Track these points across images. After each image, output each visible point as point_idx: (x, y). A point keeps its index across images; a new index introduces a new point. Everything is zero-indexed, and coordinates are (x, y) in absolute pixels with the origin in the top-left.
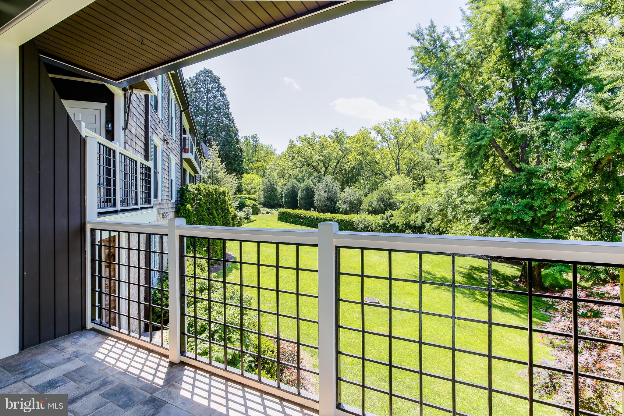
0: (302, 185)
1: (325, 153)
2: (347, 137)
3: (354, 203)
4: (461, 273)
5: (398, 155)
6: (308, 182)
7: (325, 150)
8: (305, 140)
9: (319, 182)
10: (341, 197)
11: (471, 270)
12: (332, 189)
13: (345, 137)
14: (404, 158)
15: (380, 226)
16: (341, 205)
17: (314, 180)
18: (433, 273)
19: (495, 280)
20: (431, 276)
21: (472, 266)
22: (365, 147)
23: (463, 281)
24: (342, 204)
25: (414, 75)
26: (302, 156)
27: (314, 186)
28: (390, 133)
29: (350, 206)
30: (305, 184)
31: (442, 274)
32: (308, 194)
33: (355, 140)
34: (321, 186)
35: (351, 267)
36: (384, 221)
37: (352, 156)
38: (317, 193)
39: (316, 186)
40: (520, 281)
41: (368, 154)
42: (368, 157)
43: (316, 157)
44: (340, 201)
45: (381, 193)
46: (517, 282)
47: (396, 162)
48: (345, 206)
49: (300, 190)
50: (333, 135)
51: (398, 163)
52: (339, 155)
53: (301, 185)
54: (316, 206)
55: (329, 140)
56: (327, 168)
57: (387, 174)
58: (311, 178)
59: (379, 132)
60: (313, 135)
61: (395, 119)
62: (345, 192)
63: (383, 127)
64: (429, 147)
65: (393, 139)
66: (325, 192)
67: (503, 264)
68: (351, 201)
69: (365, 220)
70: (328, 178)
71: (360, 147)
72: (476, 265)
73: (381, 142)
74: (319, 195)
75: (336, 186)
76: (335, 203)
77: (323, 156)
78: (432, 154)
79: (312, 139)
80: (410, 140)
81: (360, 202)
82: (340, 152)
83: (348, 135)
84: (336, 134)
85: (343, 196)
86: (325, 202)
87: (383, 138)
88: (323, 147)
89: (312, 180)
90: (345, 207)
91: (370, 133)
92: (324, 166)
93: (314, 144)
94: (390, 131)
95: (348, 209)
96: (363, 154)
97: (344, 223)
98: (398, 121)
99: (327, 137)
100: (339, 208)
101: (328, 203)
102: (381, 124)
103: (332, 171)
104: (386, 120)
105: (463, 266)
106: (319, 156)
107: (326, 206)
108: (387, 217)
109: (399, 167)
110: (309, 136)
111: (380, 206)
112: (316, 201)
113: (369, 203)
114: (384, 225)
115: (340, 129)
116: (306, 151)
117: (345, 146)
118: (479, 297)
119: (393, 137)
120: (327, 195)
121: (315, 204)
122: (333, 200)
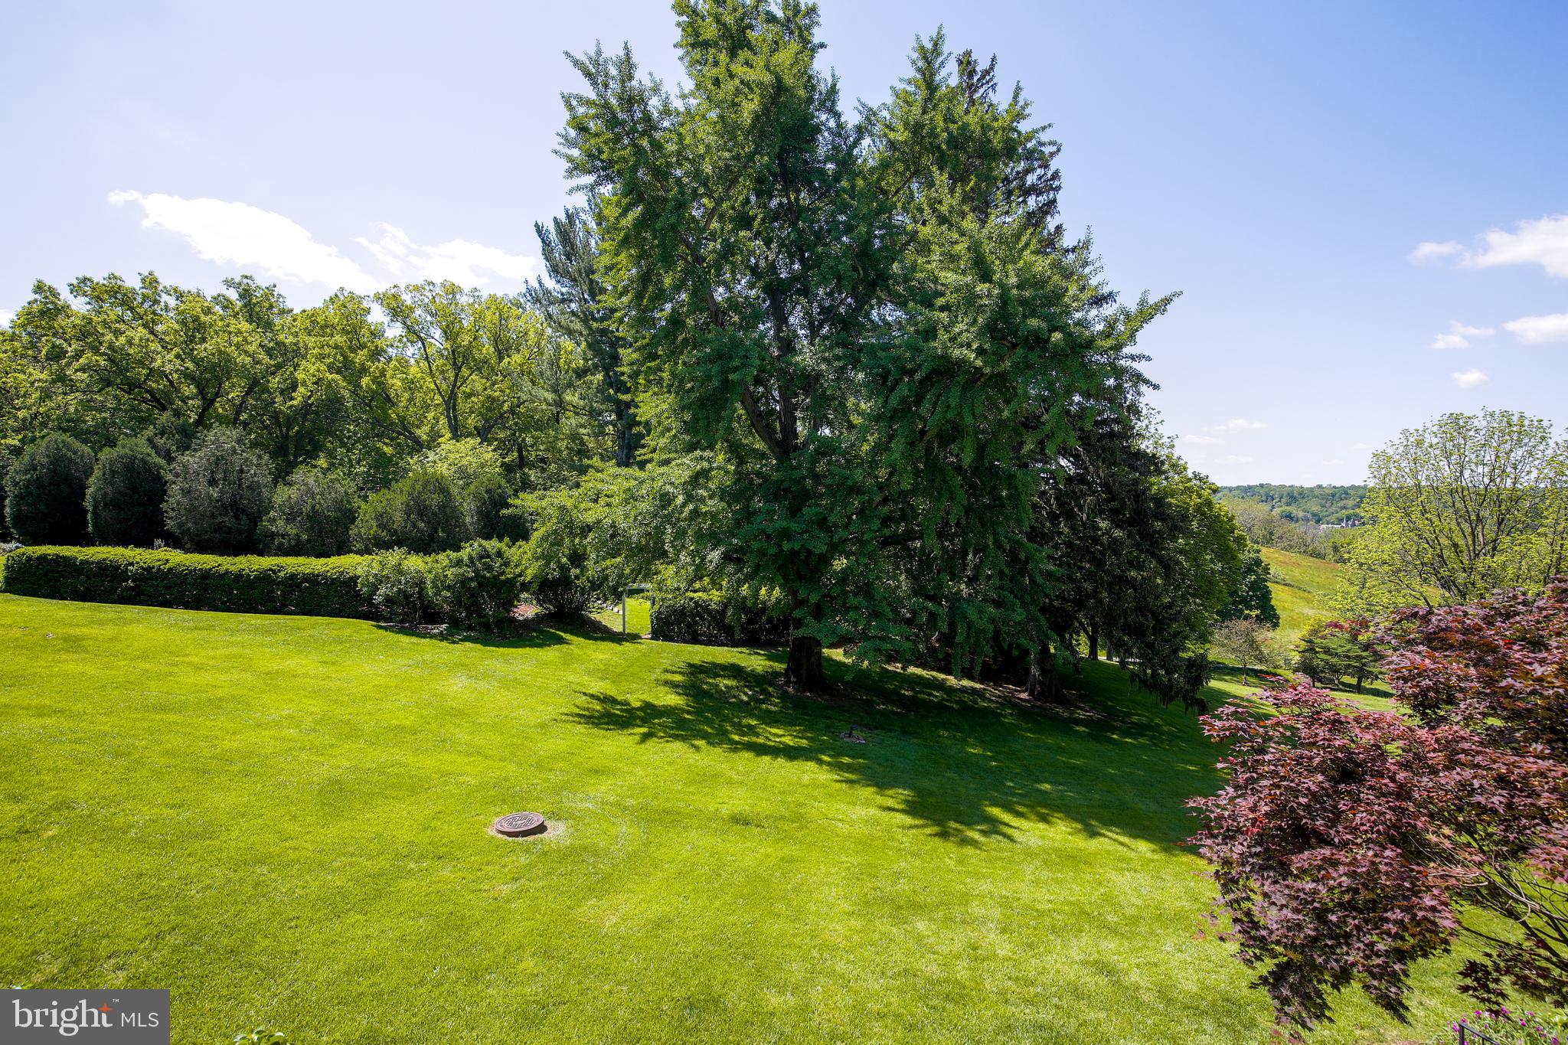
0: (106, 454)
1: (201, 350)
2: (282, 312)
3: (327, 518)
4: (678, 686)
5: (454, 385)
6: (137, 445)
7: (203, 340)
8: (111, 293)
9: (184, 447)
10: (278, 500)
11: (692, 674)
12: (241, 471)
13: (275, 310)
14: (469, 396)
15: (449, 588)
16: (277, 524)
17: (160, 442)
18: (620, 698)
19: (746, 690)
20: (619, 707)
21: (690, 665)
22: (353, 350)
23: (688, 706)
24: (281, 523)
25: (570, 173)
26: (103, 349)
27: (163, 462)
28: (429, 318)
29: (312, 528)
30: (118, 451)
31: (642, 697)
32: (134, 489)
33: (315, 323)
34: (193, 460)
35: (397, 727)
36: (461, 571)
37: (307, 371)
38: (176, 487)
39: (170, 459)
40: (788, 682)
41: (364, 370)
42: (365, 381)
43: (167, 361)
44: (272, 514)
45: (419, 487)
46: (782, 685)
47: (447, 403)
48: (292, 530)
49: (97, 472)
50: (233, 295)
51: (455, 405)
52: (258, 363)
53: (102, 456)
54: (174, 529)
55: (218, 309)
56: (209, 403)
57: (422, 433)
58: (150, 431)
59: (397, 312)
60: (151, 282)
61: (447, 284)
62: (290, 484)
63: (407, 299)
64: (549, 373)
65: (437, 336)
66: (212, 482)
67: (739, 649)
68: (315, 512)
69: (398, 569)
70: (222, 438)
71: (336, 347)
72: (696, 660)
73: (400, 341)
74: (186, 492)
75: (258, 467)
76: (255, 519)
77: (197, 362)
78: (555, 391)
79: (145, 297)
80: (488, 349)
81: (349, 516)
82: (262, 356)
83: (289, 305)
84: (246, 294)
85: (283, 495)
86: (213, 516)
87: (410, 329)
88: (194, 328)
89: (150, 440)
90: (294, 531)
91: (368, 311)
92: (201, 393)
93: (154, 313)
94: (432, 315)
95: (305, 537)
96: (345, 368)
97: (319, 584)
98: (453, 291)
99: (209, 299)
100: (273, 535)
101: (228, 520)
102: (403, 289)
103: (230, 413)
104: (420, 282)
105: (674, 669)
106: (178, 356)
107: (218, 528)
108: (471, 559)
109: (455, 417)
110: (132, 282)
111: (414, 526)
112: (172, 514)
113: (379, 517)
114: (463, 582)
115: (262, 281)
116: (117, 333)
117: (281, 337)
118: (736, 738)
119: (437, 333)
120: (222, 492)
121: (170, 524)
122: (243, 511)
